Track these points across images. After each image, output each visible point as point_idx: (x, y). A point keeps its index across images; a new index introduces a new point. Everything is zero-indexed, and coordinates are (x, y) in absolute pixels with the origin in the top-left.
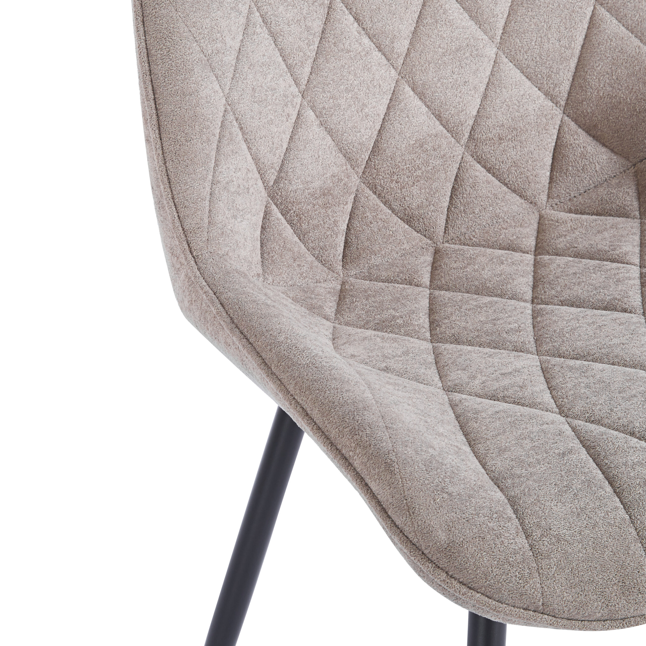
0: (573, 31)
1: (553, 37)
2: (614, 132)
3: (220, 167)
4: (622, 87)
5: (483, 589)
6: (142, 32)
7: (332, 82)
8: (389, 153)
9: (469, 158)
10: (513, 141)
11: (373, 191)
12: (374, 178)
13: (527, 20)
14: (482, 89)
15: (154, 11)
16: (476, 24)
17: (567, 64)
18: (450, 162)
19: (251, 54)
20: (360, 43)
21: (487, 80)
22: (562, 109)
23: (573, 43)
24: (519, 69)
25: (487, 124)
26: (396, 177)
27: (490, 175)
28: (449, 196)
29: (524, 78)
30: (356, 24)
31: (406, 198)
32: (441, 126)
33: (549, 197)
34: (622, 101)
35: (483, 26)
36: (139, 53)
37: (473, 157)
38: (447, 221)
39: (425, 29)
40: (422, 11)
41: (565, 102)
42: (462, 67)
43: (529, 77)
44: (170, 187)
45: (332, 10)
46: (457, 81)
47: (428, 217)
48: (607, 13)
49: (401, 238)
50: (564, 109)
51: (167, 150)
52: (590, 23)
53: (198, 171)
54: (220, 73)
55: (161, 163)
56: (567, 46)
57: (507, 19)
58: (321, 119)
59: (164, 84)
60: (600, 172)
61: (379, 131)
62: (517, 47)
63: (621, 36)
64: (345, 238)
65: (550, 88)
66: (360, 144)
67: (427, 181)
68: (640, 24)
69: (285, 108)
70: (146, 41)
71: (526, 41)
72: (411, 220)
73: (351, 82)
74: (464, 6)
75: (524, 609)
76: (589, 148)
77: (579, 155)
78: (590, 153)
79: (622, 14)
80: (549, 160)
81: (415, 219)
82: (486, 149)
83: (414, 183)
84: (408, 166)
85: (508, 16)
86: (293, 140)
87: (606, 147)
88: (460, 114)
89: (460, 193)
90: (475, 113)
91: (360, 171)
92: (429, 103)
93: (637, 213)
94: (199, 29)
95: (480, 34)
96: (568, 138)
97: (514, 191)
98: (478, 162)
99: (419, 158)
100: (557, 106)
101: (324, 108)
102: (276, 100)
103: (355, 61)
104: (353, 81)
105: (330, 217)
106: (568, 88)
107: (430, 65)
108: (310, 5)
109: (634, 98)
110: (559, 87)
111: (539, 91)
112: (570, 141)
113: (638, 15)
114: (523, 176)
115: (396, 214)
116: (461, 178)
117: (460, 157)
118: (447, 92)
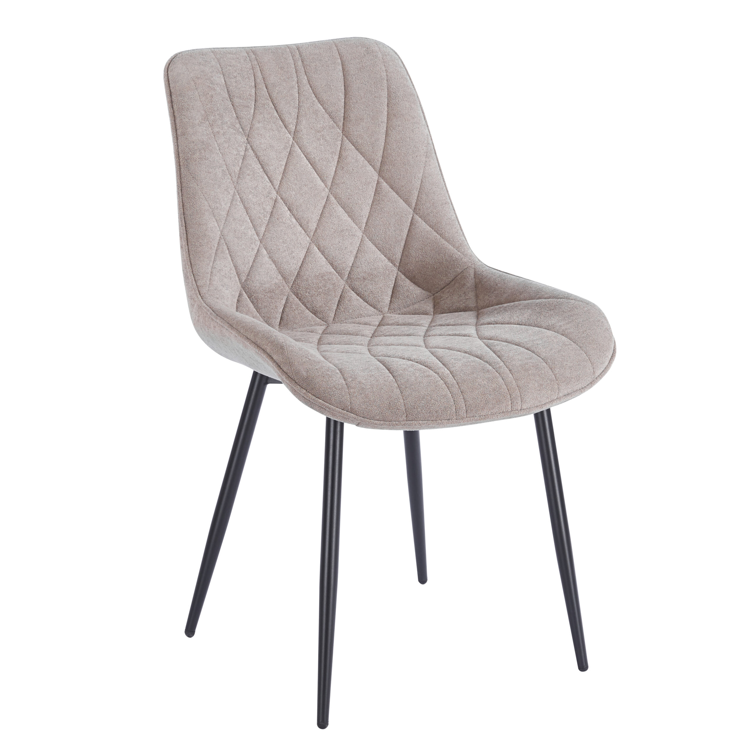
0: (402, 227)
1: (392, 229)
2: (424, 279)
3: (216, 262)
4: (427, 256)
5: (323, 398)
6: (180, 195)
7: (275, 237)
8: (305, 278)
9: (347, 287)
10: (371, 281)
11: (297, 296)
12: (297, 290)
13: (378, 219)
14: (355, 253)
15: (187, 185)
16: (352, 219)
17: (399, 244)
18: (338, 288)
19: (234, 214)
20: (291, 221)
21: (357, 249)
22: (397, 268)
23: (402, 233)
24: (374, 245)
25: (357, 270)
26: (308, 291)
27: (359, 297)
28: (336, 305)
29: (376, 249)
30: (289, 212)
31: (314, 302)
32: (333, 269)
33: (389, 309)
34: (428, 263)
35: (355, 221)
36: (179, 205)
37: (350, 287)
38: (335, 315)
39: (325, 219)
40: (323, 210)
41: (398, 264)
42: (344, 240)
43: (380, 249)
44: (191, 267)
45: (276, 202)
46: (341, 247)
47: (325, 312)
48: (420, 218)
49: (310, 319)
50: (398, 268)
51: (190, 250)
52: (411, 223)
53: (205, 260)
54: (218, 219)
55: (187, 256)
56: (399, 234)
57: (368, 218)
58: (270, 255)
59: (190, 219)
60: (416, 298)
61: (300, 267)
62: (373, 233)
63: (427, 230)
64: (281, 316)
65: (390, 255)
66: (290, 271)
67: (325, 295)
68: (436, 224)
69: (251, 245)
70: (182, 199)
71: (378, 230)
72: (316, 313)
73: (286, 239)
74: (345, 210)
75: (342, 410)
76: (411, 288)
77: (405, 290)
78: (411, 289)
79: (427, 219)
80: (390, 293)
81: (318, 312)
82: (357, 283)
83: (318, 295)
84: (315, 286)
85: (368, 217)
86: (255, 262)
87: (420, 287)
88: (343, 264)
89: (342, 303)
90: (351, 265)
91: (290, 286)
92: (327, 257)
93: (432, 313)
94: (208, 195)
95: (354, 225)
96: (400, 282)
97: (371, 306)
98: (353, 290)
99: (321, 283)
100: (394, 266)
101: (272, 249)
102: (246, 239)
103: (288, 229)
104: (287, 239)
105: (273, 304)
106: (400, 257)
107: (327, 237)
108: (265, 197)
109: (433, 261)
110: (395, 256)
111: (385, 257)
112: (401, 284)
113: (436, 220)
114: (376, 298)
115: (309, 310)
116: (343, 297)
117: (343, 286)
118: (336, 252)
